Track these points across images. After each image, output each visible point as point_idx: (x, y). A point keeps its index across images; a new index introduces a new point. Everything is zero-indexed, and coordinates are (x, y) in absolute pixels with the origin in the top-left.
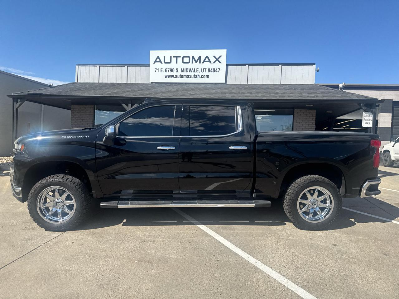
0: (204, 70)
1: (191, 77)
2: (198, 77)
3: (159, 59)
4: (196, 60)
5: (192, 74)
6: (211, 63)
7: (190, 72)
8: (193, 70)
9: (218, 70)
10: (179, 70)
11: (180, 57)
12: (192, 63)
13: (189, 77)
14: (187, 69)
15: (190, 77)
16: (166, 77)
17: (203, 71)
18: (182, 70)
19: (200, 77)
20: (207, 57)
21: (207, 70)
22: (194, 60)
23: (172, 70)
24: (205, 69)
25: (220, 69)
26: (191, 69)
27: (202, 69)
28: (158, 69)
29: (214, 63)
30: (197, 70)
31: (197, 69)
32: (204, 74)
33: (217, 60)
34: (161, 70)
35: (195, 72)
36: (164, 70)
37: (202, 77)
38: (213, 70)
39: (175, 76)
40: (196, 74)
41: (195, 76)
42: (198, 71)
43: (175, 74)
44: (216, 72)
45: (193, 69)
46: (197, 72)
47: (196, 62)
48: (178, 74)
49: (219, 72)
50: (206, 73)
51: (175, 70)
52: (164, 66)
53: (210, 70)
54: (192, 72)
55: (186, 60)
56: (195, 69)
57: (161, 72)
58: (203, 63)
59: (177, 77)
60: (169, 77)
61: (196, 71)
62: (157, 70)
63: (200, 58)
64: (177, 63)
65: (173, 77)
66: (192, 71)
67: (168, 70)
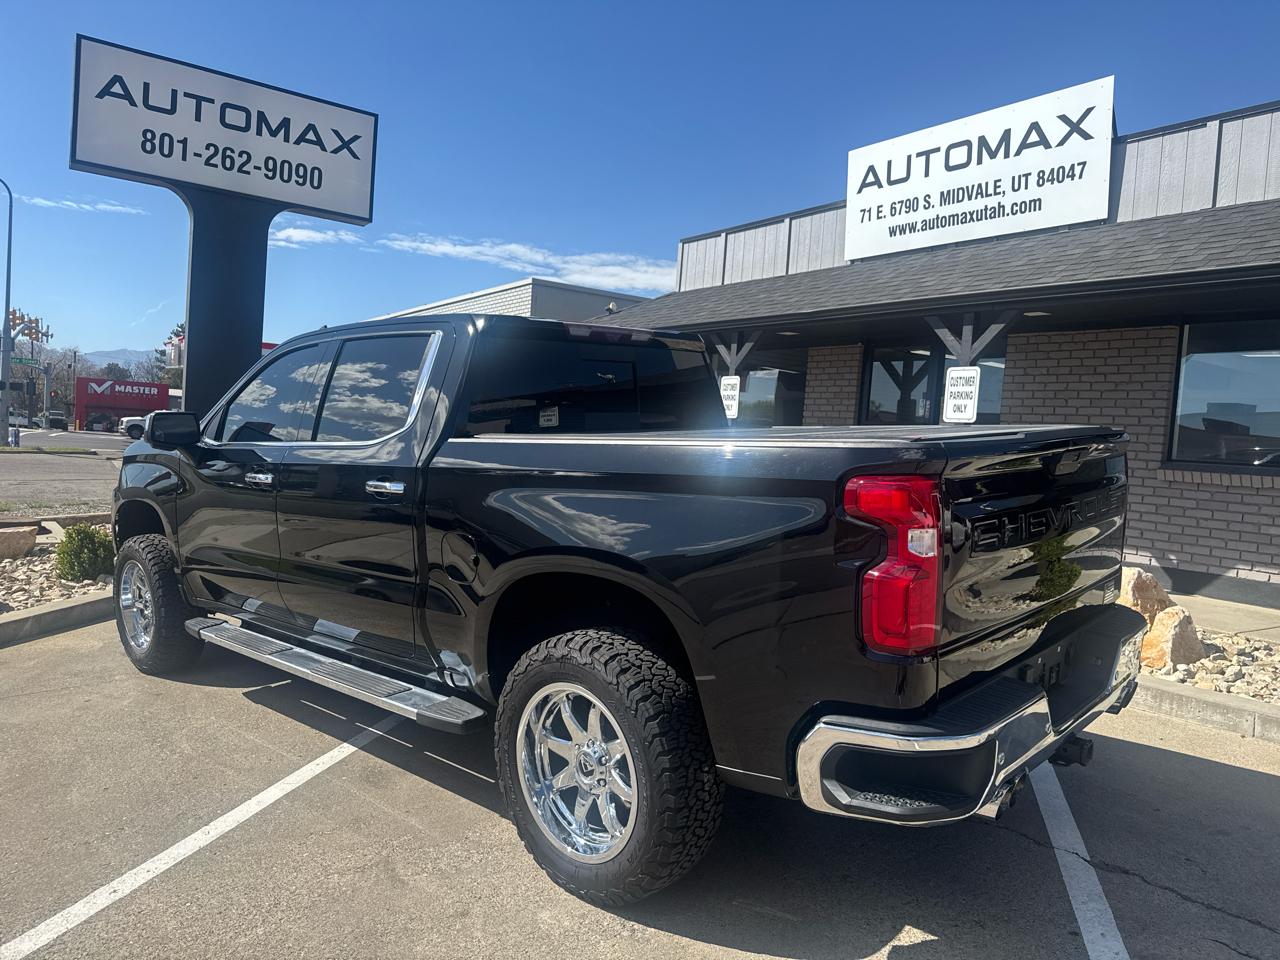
0: (1023, 179)
1: (974, 216)
2: (998, 211)
3: (875, 175)
4: (993, 149)
5: (978, 204)
6: (1048, 146)
7: (970, 198)
8: (981, 191)
9: (1078, 170)
10: (935, 200)
11: (938, 150)
12: (980, 162)
13: (969, 217)
14: (961, 192)
15: (972, 219)
16: (892, 232)
17: (1016, 187)
18: (945, 198)
19: (1008, 210)
20: (1035, 126)
21: (1033, 179)
22: (984, 152)
23: (911, 205)
24: (1027, 176)
25: (1084, 164)
26: (973, 186)
27: (1014, 178)
28: (870, 211)
29: (1061, 143)
30: (996, 187)
31: (996, 182)
32: (1024, 195)
33: (1075, 128)
34: (879, 212)
35: (987, 195)
36: (886, 210)
37: (1015, 208)
38: (1059, 175)
39: (919, 226)
40: (992, 202)
41: (989, 212)
42: (998, 190)
43: (919, 216)
44: (1068, 180)
45: (980, 186)
46: (996, 194)
47: (993, 155)
48: (930, 214)
49: (1080, 177)
50: (1032, 192)
51: (922, 203)
52: (888, 195)
53: (1046, 177)
54: (976, 198)
55: (958, 156)
56: (987, 184)
57: (879, 218)
58: (1018, 153)
59: (927, 225)
60: (903, 230)
61: (991, 190)
62: (867, 214)
63: (1006, 136)
64: (927, 175)
65: (913, 228)
66: (977, 194)
67: (898, 206)
